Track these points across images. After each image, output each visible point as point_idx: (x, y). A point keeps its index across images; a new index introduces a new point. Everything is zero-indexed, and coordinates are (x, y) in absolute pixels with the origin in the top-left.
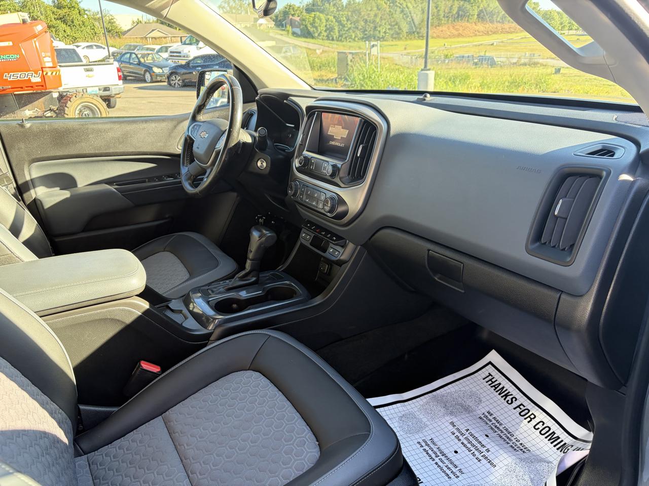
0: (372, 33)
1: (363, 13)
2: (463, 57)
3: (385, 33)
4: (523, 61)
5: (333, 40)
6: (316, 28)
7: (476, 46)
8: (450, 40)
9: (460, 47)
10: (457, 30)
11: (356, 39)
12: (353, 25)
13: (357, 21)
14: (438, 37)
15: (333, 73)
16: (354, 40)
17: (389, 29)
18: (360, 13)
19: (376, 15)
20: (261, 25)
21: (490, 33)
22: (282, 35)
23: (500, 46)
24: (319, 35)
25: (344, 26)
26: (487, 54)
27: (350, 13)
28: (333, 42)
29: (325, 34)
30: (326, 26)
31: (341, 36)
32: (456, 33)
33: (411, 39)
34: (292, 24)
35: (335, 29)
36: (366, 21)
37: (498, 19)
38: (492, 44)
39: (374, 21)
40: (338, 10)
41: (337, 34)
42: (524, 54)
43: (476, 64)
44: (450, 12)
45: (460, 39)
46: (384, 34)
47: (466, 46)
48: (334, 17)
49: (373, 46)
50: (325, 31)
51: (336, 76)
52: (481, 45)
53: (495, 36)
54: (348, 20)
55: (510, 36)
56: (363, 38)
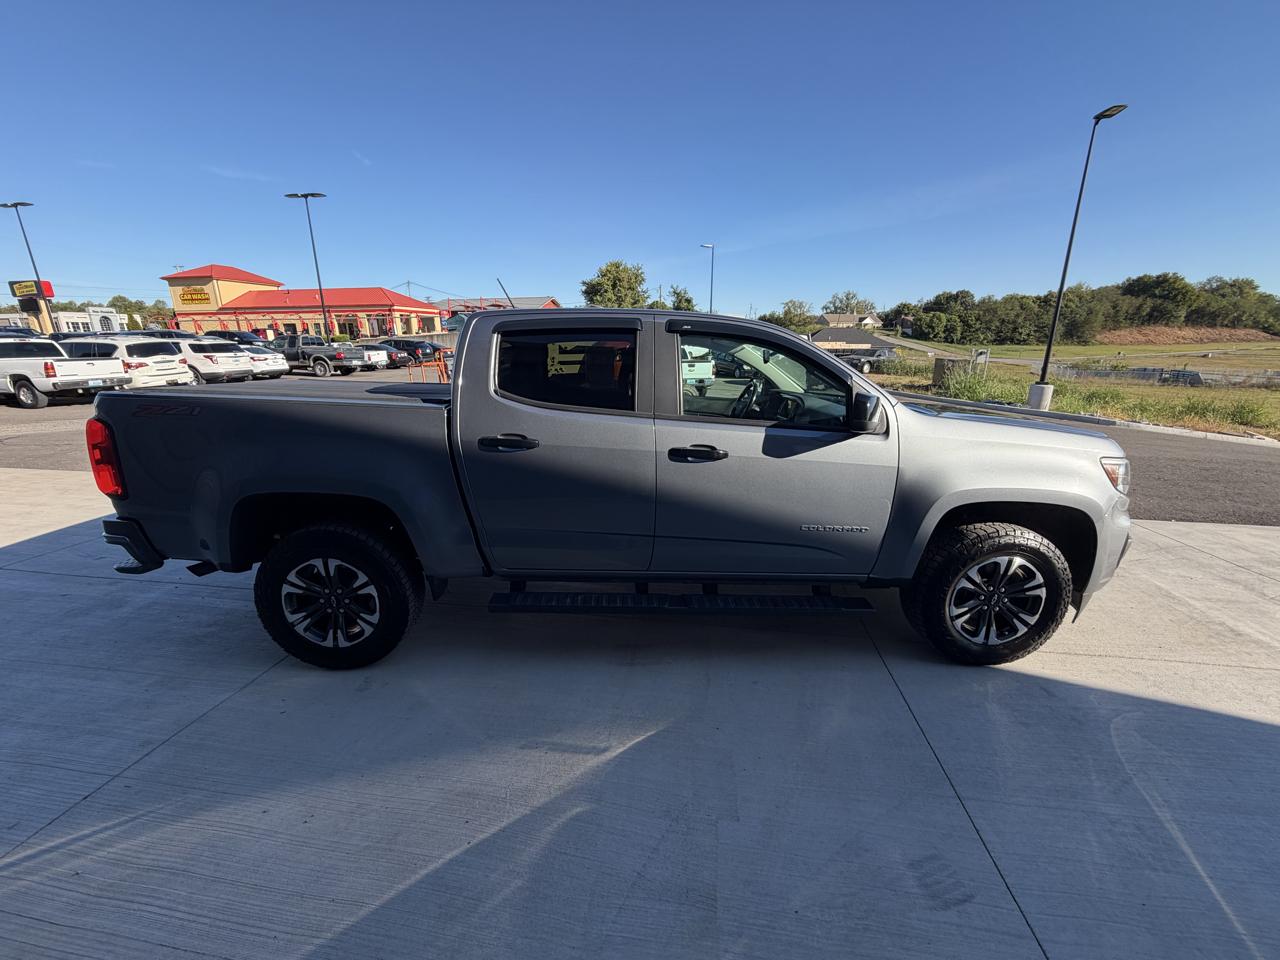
0: (1009, 334)
1: (999, 313)
2: (1145, 369)
3: (1028, 335)
4: (1254, 381)
5: (952, 342)
6: (933, 328)
7: (1174, 356)
8: (1132, 347)
9: (1146, 357)
10: (1145, 335)
11: (985, 342)
12: (984, 325)
13: (990, 321)
14: (1112, 343)
15: (929, 379)
16: (982, 343)
17: (1035, 331)
18: (996, 313)
19: (1017, 316)
20: (866, 325)
21: (1205, 340)
22: (888, 335)
23: (1220, 359)
24: (934, 337)
25: (970, 326)
26: (1188, 368)
27: (981, 313)
28: (953, 345)
29: (943, 335)
30: (946, 326)
31: (963, 338)
32: (1144, 339)
33: (1066, 344)
34: (904, 324)
35: (956, 330)
36: (1003, 322)
37: (1226, 322)
38: (1205, 356)
39: (1014, 322)
40: (966, 309)
41: (959, 335)
42: (1263, 371)
43: (1165, 381)
44: (1136, 314)
45: (1150, 347)
46: (1026, 337)
47: (1156, 357)
48: (960, 317)
49: (981, 353)
50: (944, 332)
51: (930, 382)
52: (1184, 355)
53: (1215, 346)
54: (977, 320)
55: (1244, 345)
56: (995, 340)
